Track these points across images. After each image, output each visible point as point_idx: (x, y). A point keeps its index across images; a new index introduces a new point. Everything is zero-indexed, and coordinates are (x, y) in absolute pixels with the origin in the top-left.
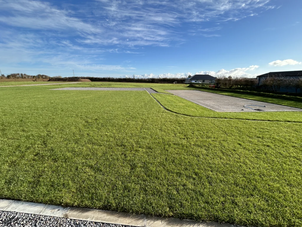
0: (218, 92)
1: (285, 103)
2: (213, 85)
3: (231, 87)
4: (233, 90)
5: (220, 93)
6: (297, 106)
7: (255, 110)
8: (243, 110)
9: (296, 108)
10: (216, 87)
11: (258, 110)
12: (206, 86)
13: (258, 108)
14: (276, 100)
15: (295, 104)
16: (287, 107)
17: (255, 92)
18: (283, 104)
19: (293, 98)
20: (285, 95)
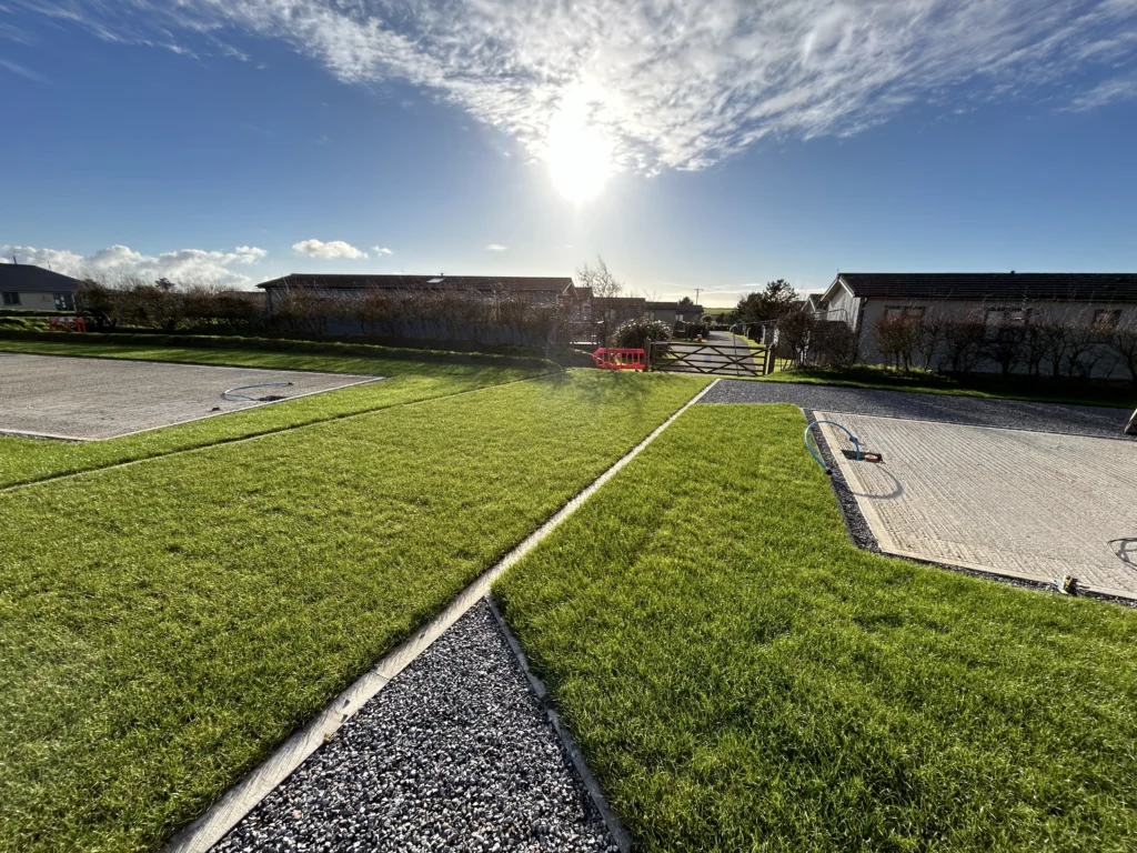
0: (103, 348)
1: (341, 366)
2: (71, 320)
3: (172, 324)
4: (181, 336)
5: (116, 355)
6: (365, 371)
7: (262, 400)
8: (215, 409)
9: (365, 374)
10: (90, 328)
11: (273, 398)
12: (27, 323)
13: (270, 392)
14: (320, 360)
15: (363, 364)
16: (346, 376)
17: (260, 339)
18: (338, 370)
19: (357, 348)
20: (339, 343)
